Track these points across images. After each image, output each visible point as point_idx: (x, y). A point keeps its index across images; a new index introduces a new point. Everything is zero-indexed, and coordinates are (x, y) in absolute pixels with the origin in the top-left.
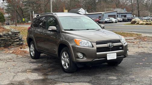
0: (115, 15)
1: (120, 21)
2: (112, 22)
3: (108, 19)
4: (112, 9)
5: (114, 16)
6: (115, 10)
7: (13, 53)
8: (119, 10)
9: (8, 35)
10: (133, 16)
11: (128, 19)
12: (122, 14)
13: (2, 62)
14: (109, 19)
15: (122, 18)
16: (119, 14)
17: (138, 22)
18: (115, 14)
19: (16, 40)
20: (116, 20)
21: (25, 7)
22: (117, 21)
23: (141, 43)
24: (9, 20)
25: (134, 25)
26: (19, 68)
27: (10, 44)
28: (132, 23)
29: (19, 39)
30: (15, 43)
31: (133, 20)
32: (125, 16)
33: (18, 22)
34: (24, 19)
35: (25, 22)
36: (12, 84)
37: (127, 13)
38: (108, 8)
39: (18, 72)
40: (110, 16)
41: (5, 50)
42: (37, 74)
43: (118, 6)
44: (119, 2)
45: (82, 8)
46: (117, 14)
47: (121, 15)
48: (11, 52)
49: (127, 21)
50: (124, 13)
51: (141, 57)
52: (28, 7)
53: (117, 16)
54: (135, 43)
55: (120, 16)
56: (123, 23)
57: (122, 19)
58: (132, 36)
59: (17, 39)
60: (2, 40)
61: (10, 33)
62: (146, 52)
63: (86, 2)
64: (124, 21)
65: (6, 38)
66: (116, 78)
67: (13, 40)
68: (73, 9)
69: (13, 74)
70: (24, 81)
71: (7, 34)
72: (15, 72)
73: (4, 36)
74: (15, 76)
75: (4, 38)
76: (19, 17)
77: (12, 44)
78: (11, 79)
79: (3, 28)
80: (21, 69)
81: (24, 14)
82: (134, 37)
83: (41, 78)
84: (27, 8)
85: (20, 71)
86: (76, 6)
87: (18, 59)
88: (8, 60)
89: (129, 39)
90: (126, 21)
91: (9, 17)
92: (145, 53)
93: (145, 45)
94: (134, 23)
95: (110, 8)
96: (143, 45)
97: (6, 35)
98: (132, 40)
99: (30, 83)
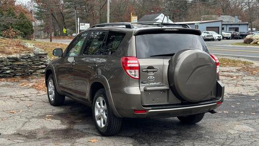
0: (219, 27)
1: (227, 38)
2: (213, 40)
3: (206, 34)
4: (214, 16)
5: (217, 29)
6: (220, 19)
7: (33, 87)
8: (226, 19)
9: (29, 58)
10: (252, 30)
11: (241, 35)
12: (231, 25)
13: (13, 100)
14: (208, 33)
15: (231, 33)
16: (227, 25)
17: (255, 41)
18: (219, 25)
19: (40, 67)
20: (220, 35)
21: (68, 9)
22: (221, 38)
23: (244, 78)
24: (41, 30)
25: (248, 46)
26: (36, 111)
27: (31, 73)
28: (246, 43)
29: (46, 65)
30: (39, 71)
31: (248, 37)
32: (237, 30)
33: (55, 35)
34: (65, 30)
35: (66, 35)
36: (19, 134)
37: (239, 25)
38: (208, 14)
39: (33, 117)
40: (209, 29)
41: (22, 82)
42: (59, 122)
43: (227, 10)
44: (228, 5)
45: (162, 14)
46: (223, 25)
47: (229, 27)
48: (31, 85)
49: (240, 39)
50: (236, 23)
51: (231, 102)
52: (72, 9)
53: (223, 29)
54: (235, 77)
55: (228, 29)
56: (231, 40)
57: (229, 35)
58: (235, 66)
59: (42, 64)
60: (18, 65)
61: (32, 55)
62: (244, 94)
63: (171, 4)
64: (234, 37)
65: (25, 63)
66: (176, 133)
67: (36, 66)
68: (148, 14)
69: (24, 120)
70: (37, 131)
71: (27, 56)
72: (28, 117)
73: (21, 60)
74: (26, 122)
75: (21, 63)
76: (57, 26)
77: (34, 72)
78: (18, 127)
79: (24, 47)
80: (38, 112)
81: (65, 21)
82: (237, 68)
83: (64, 127)
84: (70, 12)
85: (36, 115)
86: (153, 9)
87: (38, 97)
88: (22, 99)
89: (227, 71)
90: (237, 38)
91: (41, 26)
92: (242, 95)
93: (248, 81)
94: (249, 41)
95: (212, 14)
96: (245, 83)
97: (25, 58)
98: (232, 72)
99: (45, 135)
